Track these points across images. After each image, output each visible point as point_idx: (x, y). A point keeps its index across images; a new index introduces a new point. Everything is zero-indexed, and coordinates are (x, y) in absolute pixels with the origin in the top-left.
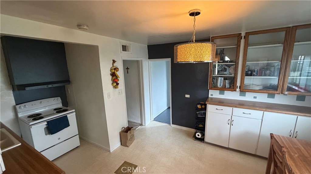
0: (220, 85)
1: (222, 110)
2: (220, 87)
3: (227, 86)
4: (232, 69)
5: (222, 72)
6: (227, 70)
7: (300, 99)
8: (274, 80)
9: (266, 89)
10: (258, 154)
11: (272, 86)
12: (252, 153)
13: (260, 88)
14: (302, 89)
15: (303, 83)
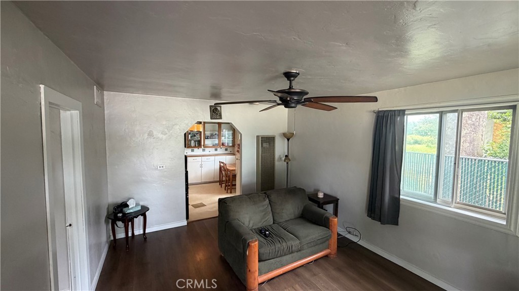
1: (196, 159)
2: (193, 146)
4: (199, 136)
5: (193, 137)
6: (196, 136)
7: (226, 150)
8: (216, 141)
9: (214, 146)
10: (215, 180)
11: (216, 144)
12: (212, 180)
13: (211, 145)
14: (226, 145)
15: (226, 142)
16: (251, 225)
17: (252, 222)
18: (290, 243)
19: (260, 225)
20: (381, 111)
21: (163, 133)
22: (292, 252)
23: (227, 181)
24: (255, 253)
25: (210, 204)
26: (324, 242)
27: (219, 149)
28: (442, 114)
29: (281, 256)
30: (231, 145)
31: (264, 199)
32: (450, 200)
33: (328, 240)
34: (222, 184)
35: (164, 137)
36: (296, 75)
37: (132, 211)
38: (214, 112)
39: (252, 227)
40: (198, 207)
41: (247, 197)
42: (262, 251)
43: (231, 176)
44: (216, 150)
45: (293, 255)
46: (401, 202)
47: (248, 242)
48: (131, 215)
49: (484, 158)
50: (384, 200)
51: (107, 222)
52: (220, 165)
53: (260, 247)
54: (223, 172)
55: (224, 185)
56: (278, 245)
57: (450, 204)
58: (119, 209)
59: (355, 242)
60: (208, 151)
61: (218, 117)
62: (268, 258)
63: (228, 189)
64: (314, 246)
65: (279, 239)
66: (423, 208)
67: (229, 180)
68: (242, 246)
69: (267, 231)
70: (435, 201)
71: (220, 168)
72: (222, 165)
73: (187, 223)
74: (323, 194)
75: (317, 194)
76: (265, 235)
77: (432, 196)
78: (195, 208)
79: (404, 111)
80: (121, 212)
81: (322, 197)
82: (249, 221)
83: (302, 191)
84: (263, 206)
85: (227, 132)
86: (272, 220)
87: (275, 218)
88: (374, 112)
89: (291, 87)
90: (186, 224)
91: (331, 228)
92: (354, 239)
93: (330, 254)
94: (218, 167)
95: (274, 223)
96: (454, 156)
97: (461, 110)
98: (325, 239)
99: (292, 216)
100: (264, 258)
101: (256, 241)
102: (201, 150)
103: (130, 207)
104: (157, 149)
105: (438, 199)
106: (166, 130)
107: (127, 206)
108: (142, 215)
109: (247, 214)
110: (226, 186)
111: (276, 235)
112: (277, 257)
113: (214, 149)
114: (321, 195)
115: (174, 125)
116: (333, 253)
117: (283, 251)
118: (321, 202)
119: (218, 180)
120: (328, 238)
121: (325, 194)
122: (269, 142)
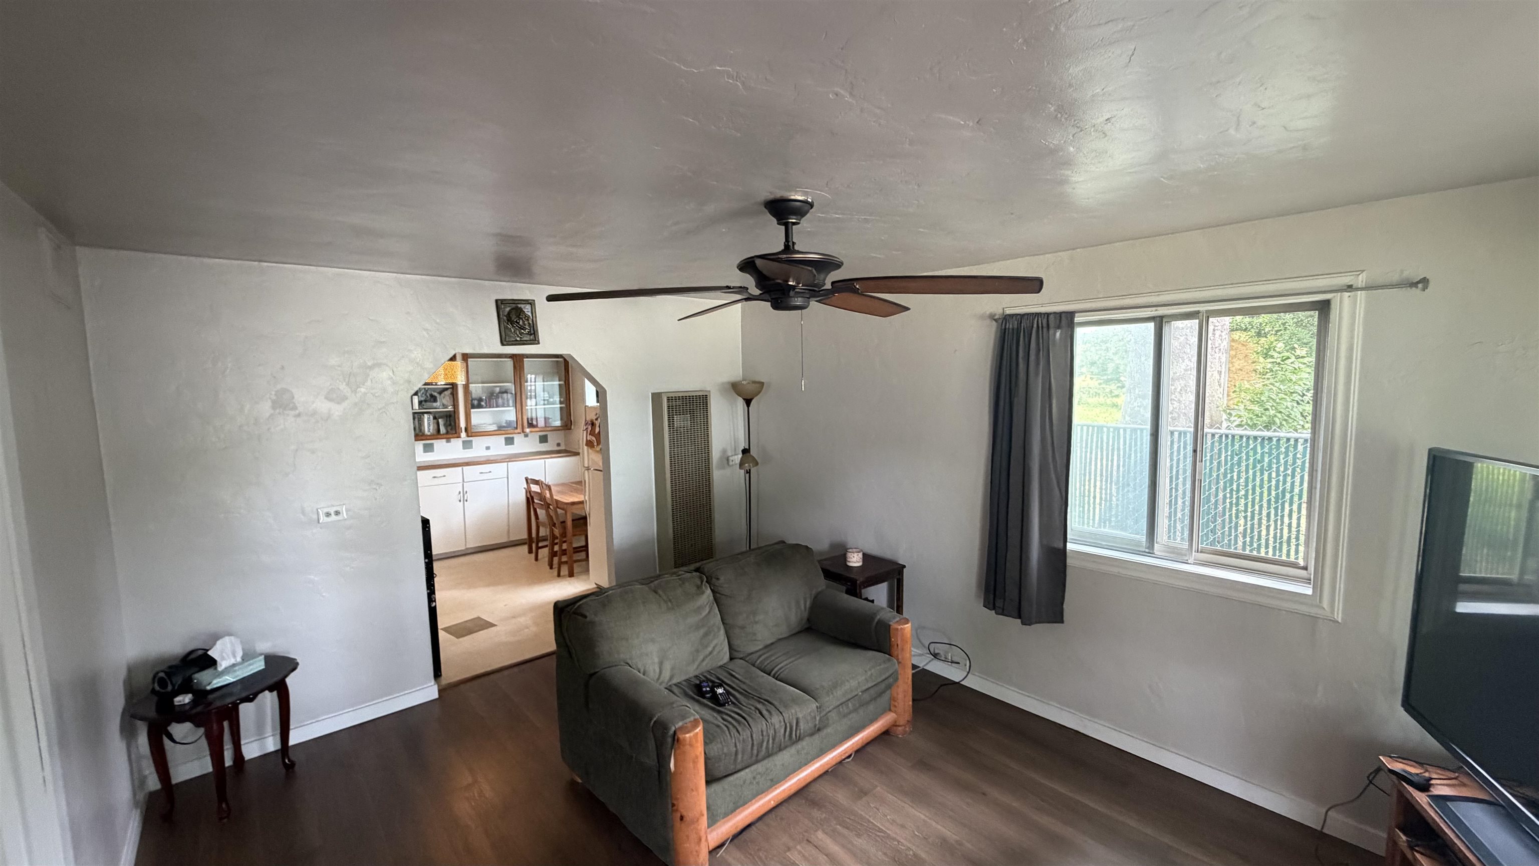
0: (429, 431)
1: (444, 476)
2: (429, 434)
3: (443, 430)
4: (447, 398)
5: (428, 404)
6: (438, 400)
7: (543, 439)
8: (509, 414)
9: (501, 429)
10: (512, 538)
11: (509, 424)
12: (504, 540)
13: (494, 428)
14: (541, 423)
15: (541, 415)
16: (666, 675)
17: (667, 666)
18: (792, 713)
19: (692, 671)
20: (1012, 316)
21: (333, 396)
22: (799, 739)
23: (554, 537)
24: (695, 762)
25: (506, 619)
26: (880, 694)
27: (518, 439)
28: (1160, 323)
29: (769, 755)
30: (558, 423)
31: (699, 587)
32: (1186, 545)
33: (889, 687)
34: (538, 548)
35: (337, 410)
36: (802, 209)
37: (229, 679)
38: (509, 320)
39: (671, 678)
40: (470, 632)
41: (645, 588)
42: (715, 749)
43: (569, 523)
44: (509, 441)
45: (799, 746)
46: (1069, 561)
47: (671, 732)
48: (231, 694)
49: (1276, 434)
50: (1028, 558)
51: (127, 731)
52: (528, 491)
53: (708, 739)
54: (541, 513)
55: (544, 553)
56: (759, 726)
57: (1182, 555)
58: (178, 680)
59: (955, 683)
60: (480, 448)
61: (526, 338)
62: (732, 768)
63: (560, 563)
64: (855, 710)
65: (759, 706)
66: (1121, 571)
67: (564, 534)
68: (652, 745)
69: (720, 686)
70: (1150, 552)
71: (530, 500)
72: (535, 488)
73: (440, 691)
74: (861, 555)
75: (844, 557)
76: (715, 698)
77: (1143, 538)
78: (458, 637)
79: (1071, 315)
80: (187, 686)
81: (860, 564)
82: (661, 664)
83: (801, 551)
84: (699, 609)
85: (540, 384)
86: (726, 649)
87: (736, 642)
88: (992, 317)
89: (788, 247)
90: (436, 696)
91: (895, 653)
92: (953, 674)
93: (895, 725)
94: (522, 497)
95: (731, 659)
96: (1192, 430)
97: (1207, 311)
98: (883, 686)
99: (783, 631)
100: (720, 770)
101: (695, 724)
102: (456, 443)
103: (222, 665)
104: (313, 452)
105: (1156, 544)
106: (342, 386)
107: (212, 663)
108: (271, 689)
109: (653, 641)
110: (553, 554)
111: (746, 694)
112: (757, 762)
113: (501, 439)
114: (855, 560)
115: (371, 368)
116: (902, 722)
117: (774, 739)
118: (860, 579)
119: (524, 536)
120: (891, 680)
121: (866, 557)
122: (692, 412)
